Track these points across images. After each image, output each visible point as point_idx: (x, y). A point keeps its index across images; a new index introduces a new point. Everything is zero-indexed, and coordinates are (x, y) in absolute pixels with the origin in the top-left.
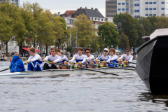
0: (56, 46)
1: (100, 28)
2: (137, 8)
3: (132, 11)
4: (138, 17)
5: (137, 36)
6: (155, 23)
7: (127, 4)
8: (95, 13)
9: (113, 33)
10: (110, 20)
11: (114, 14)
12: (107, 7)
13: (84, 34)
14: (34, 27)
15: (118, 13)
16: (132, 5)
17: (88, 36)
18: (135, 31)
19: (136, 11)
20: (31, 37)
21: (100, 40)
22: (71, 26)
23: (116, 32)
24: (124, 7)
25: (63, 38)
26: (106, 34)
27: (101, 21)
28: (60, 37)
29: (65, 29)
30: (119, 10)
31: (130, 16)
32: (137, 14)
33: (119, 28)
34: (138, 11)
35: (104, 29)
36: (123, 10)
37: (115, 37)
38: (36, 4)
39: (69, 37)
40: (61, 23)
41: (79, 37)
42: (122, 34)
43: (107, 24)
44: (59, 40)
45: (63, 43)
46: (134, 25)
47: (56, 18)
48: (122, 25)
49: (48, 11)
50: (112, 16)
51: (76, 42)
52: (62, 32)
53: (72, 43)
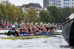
0: (18, 23)
1: (41, 13)
2: (59, 3)
3: (57, 4)
4: (60, 7)
5: (60, 17)
6: (68, 11)
7: (54, 1)
8: (38, 5)
9: (47, 16)
10: (46, 9)
11: (47, 6)
12: (44, 2)
13: (32, 16)
14: (6, 12)
15: (50, 5)
16: (57, 1)
17: (34, 17)
18: (59, 15)
19: (59, 5)
20: (5, 18)
21: (40, 20)
22: (26, 12)
23: (48, 15)
24: (53, 2)
25: (21, 18)
26: (44, 16)
27: (41, 9)
28: (20, 17)
29: (22, 14)
30: (50, 4)
31: (56, 7)
32: (59, 6)
33: (50, 13)
34: (60, 5)
35: (42, 14)
36: (52, 4)
37: (48, 18)
38: (8, 1)
39: (24, 18)
40: (20, 11)
41: (30, 18)
42: (52, 16)
43: (44, 11)
44: (19, 19)
45: (21, 21)
46: (58, 12)
47: (18, 8)
48: (52, 12)
49: (13, 4)
50: (46, 7)
51: (28, 20)
52: (21, 15)
53: (26, 21)
